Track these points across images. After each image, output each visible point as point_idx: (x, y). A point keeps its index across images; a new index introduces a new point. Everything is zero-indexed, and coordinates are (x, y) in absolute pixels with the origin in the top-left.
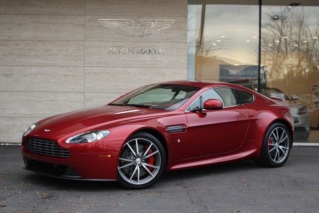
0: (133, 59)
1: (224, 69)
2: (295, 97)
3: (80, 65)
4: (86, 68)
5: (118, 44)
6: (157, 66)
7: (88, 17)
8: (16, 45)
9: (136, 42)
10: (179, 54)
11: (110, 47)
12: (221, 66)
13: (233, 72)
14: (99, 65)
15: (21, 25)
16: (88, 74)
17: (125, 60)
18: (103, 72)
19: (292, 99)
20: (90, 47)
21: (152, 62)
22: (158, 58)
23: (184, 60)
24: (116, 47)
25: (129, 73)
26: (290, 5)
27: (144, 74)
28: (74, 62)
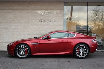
0: (46, 23)
1: (78, 27)
2: (100, 35)
3: (29, 26)
4: (31, 27)
5: (41, 19)
7: (31, 10)
8: (8, 19)
9: (47, 18)
11: (38, 20)
12: (77, 26)
13: (81, 28)
14: (35, 26)
15: (10, 13)
18: (36, 28)
19: (99, 36)
20: (32, 20)
21: (52, 24)
22: (54, 23)
23: (62, 24)
26: (98, 6)
27: (50, 28)
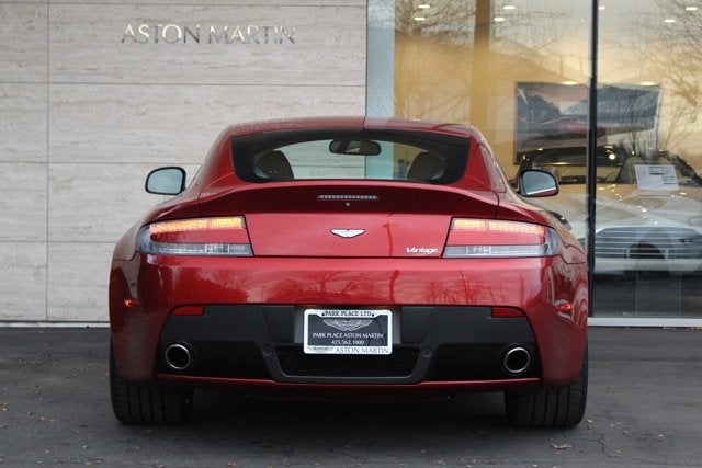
0: (197, 58)
3: (36, 80)
4: (53, 88)
5: (151, 12)
6: (272, 82)
10: (342, 42)
11: (128, 21)
14: (93, 79)
16: (58, 105)
17: (172, 62)
18: (106, 101)
20: (66, 24)
21: (259, 68)
22: (276, 55)
23: (357, 62)
24: (144, 22)
25: (188, 103)
27: (234, 106)
28: (13, 67)
